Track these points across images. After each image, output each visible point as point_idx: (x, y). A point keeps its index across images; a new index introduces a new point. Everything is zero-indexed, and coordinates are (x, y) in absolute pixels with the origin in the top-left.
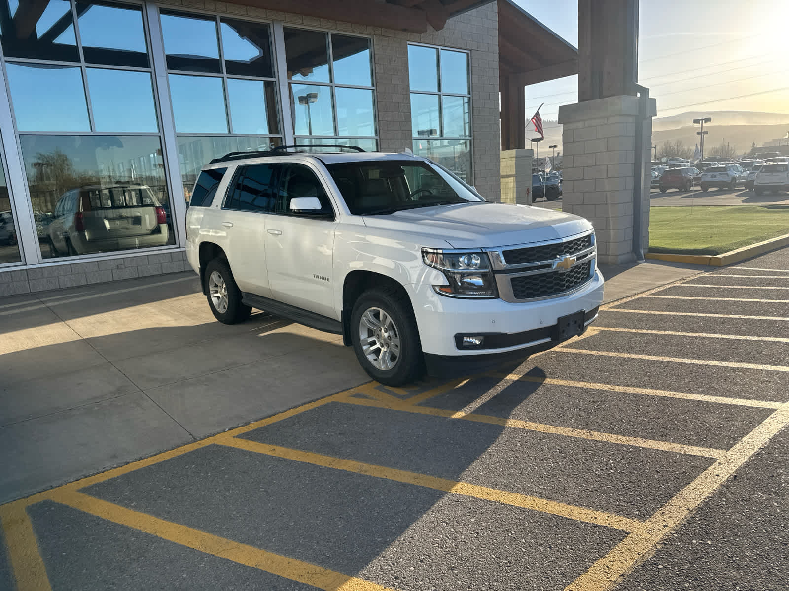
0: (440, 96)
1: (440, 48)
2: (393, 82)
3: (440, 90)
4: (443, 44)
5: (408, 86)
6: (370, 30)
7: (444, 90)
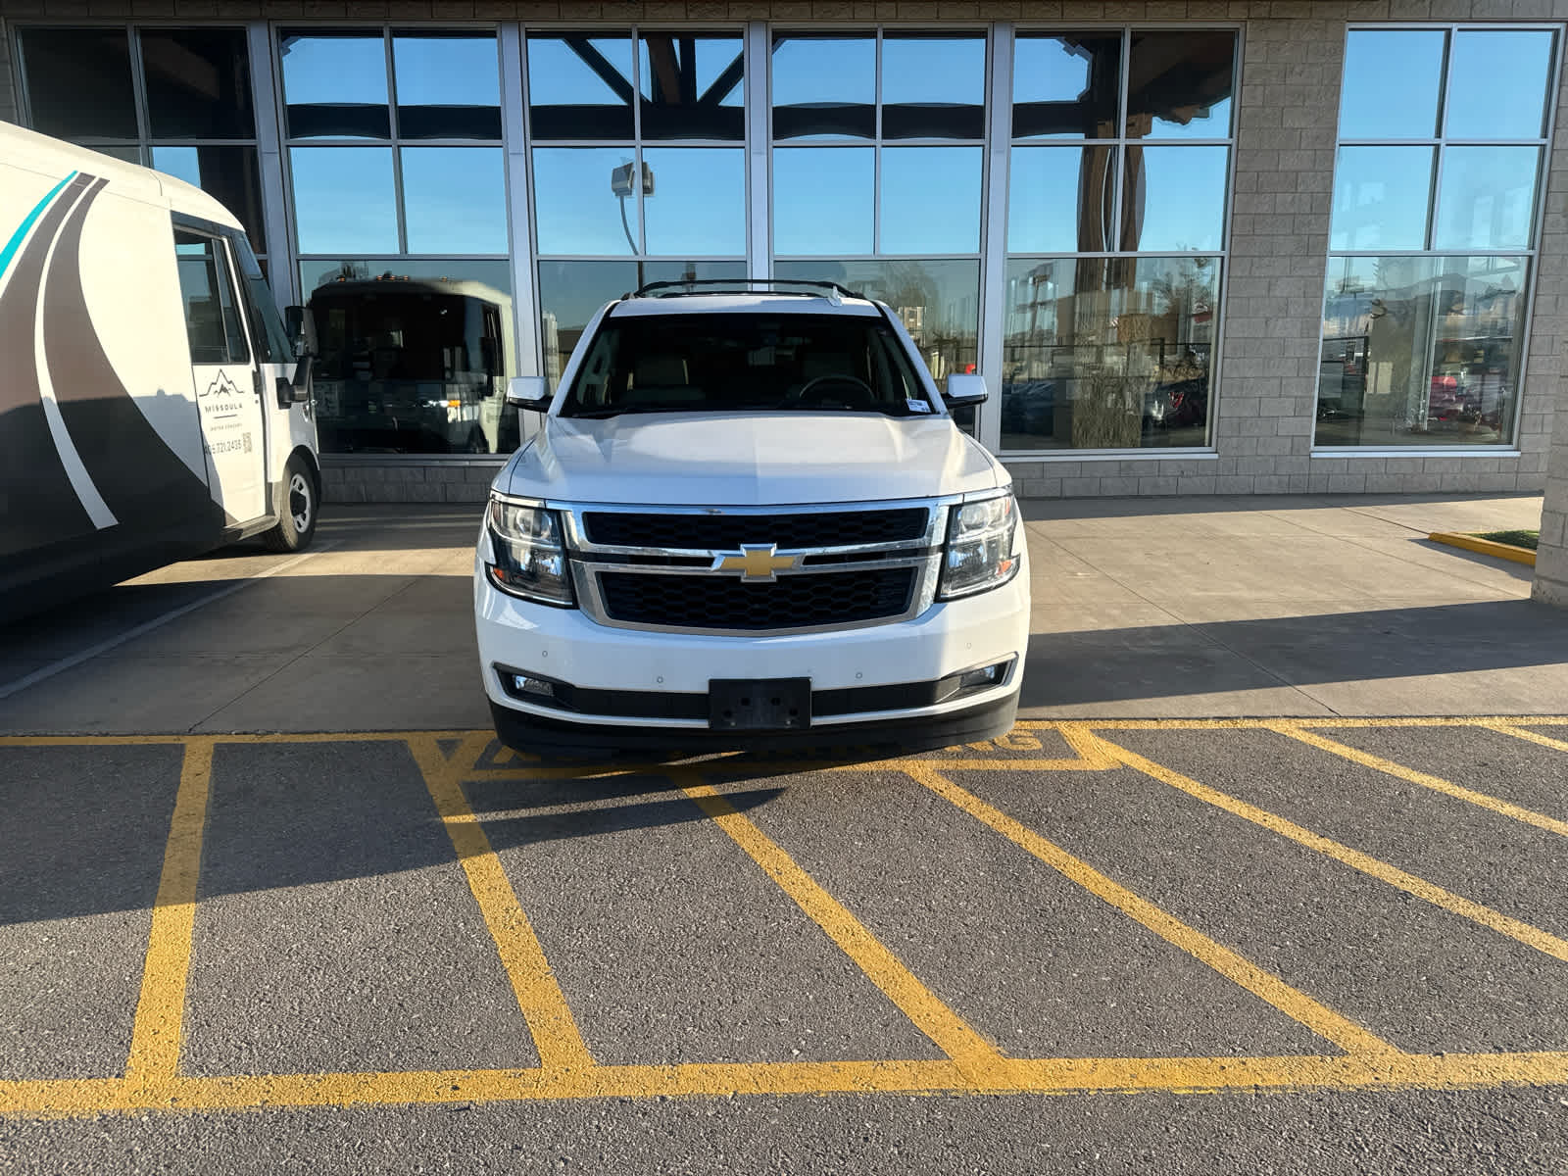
0: (1437, 147)
1: (1455, 26)
2: (1288, 124)
3: (1439, 134)
4: (1465, 16)
5: (1334, 129)
6: (1237, 11)
7: (1450, 132)
